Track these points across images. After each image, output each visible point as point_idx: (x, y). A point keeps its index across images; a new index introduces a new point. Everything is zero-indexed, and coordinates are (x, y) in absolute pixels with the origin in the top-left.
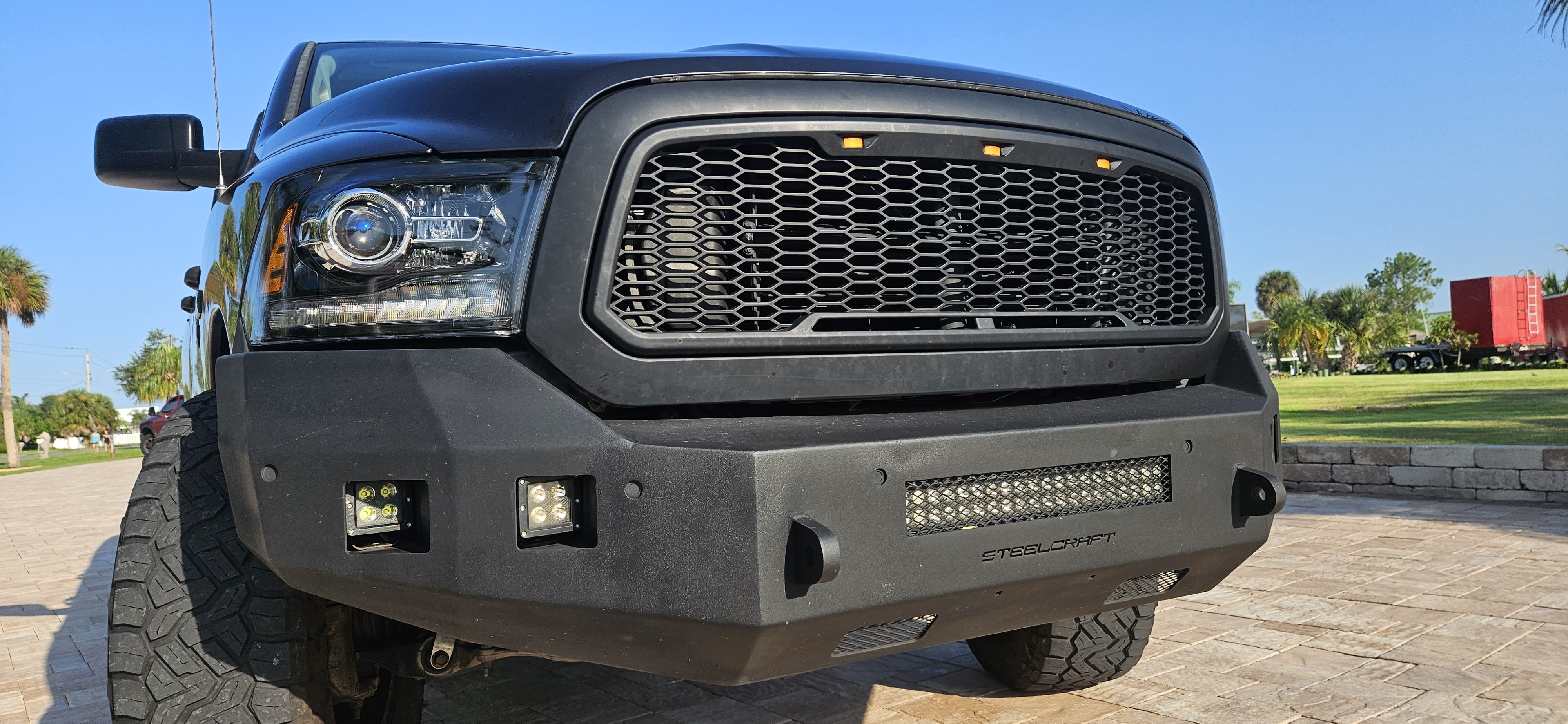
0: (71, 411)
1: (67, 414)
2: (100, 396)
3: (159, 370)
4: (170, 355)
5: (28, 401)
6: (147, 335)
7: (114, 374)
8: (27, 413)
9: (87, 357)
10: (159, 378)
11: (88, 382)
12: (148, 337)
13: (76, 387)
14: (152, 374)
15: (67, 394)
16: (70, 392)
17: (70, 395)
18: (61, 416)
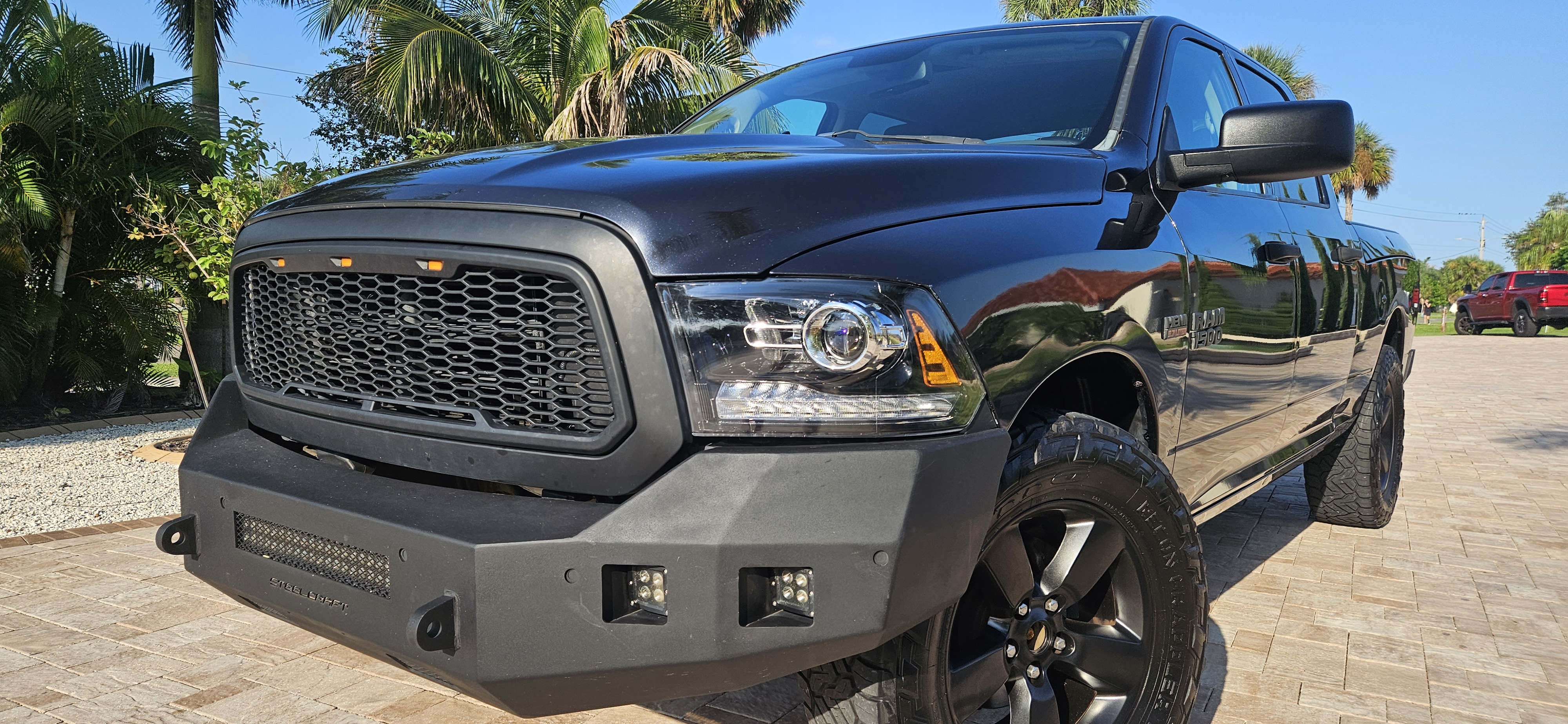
0: (1460, 277)
1: (1456, 280)
2: (1492, 263)
3: (1542, 238)
4: (1559, 223)
5: (1430, 264)
6: (1547, 200)
7: (1504, 241)
8: (1427, 276)
9: (1483, 222)
10: (1543, 248)
11: (1482, 249)
12: (1547, 202)
13: (1468, 254)
14: (1536, 244)
15: (1458, 260)
16: (1461, 258)
17: (1461, 261)
18: (1450, 282)
